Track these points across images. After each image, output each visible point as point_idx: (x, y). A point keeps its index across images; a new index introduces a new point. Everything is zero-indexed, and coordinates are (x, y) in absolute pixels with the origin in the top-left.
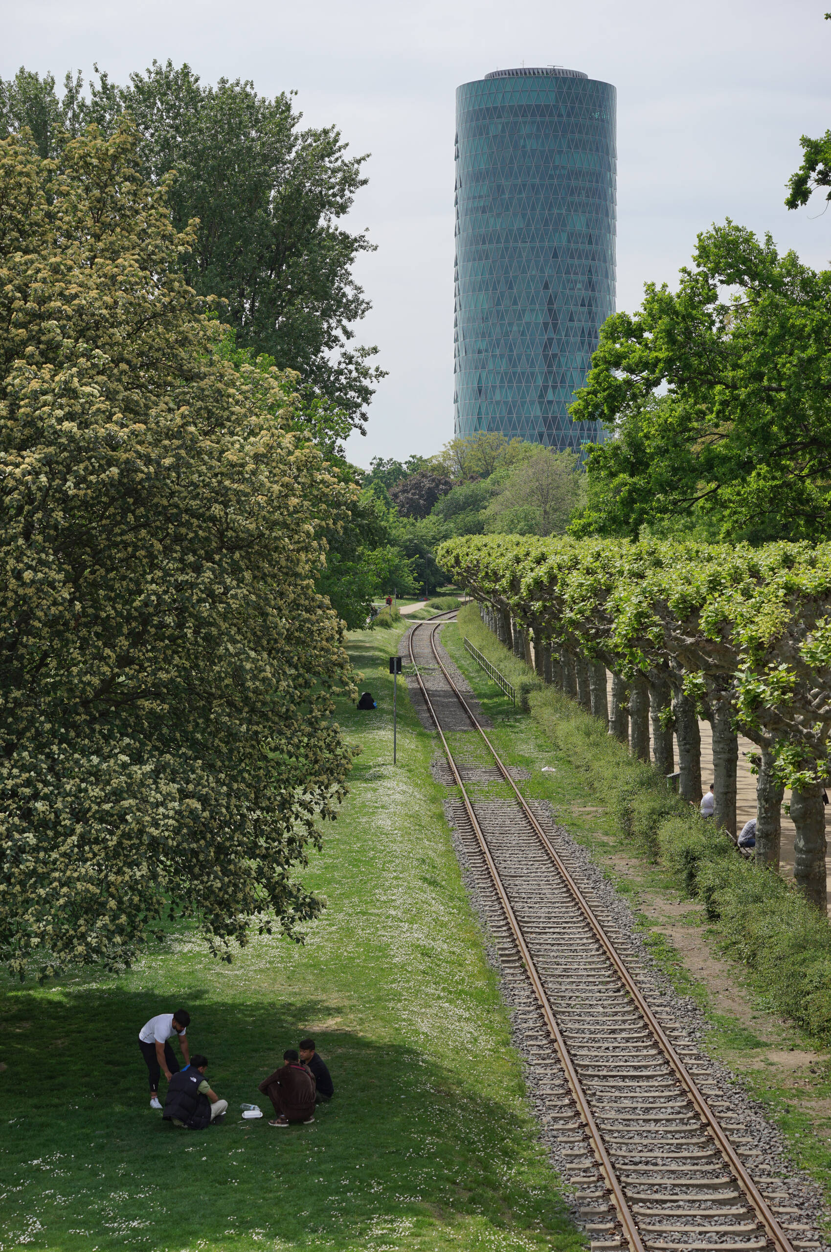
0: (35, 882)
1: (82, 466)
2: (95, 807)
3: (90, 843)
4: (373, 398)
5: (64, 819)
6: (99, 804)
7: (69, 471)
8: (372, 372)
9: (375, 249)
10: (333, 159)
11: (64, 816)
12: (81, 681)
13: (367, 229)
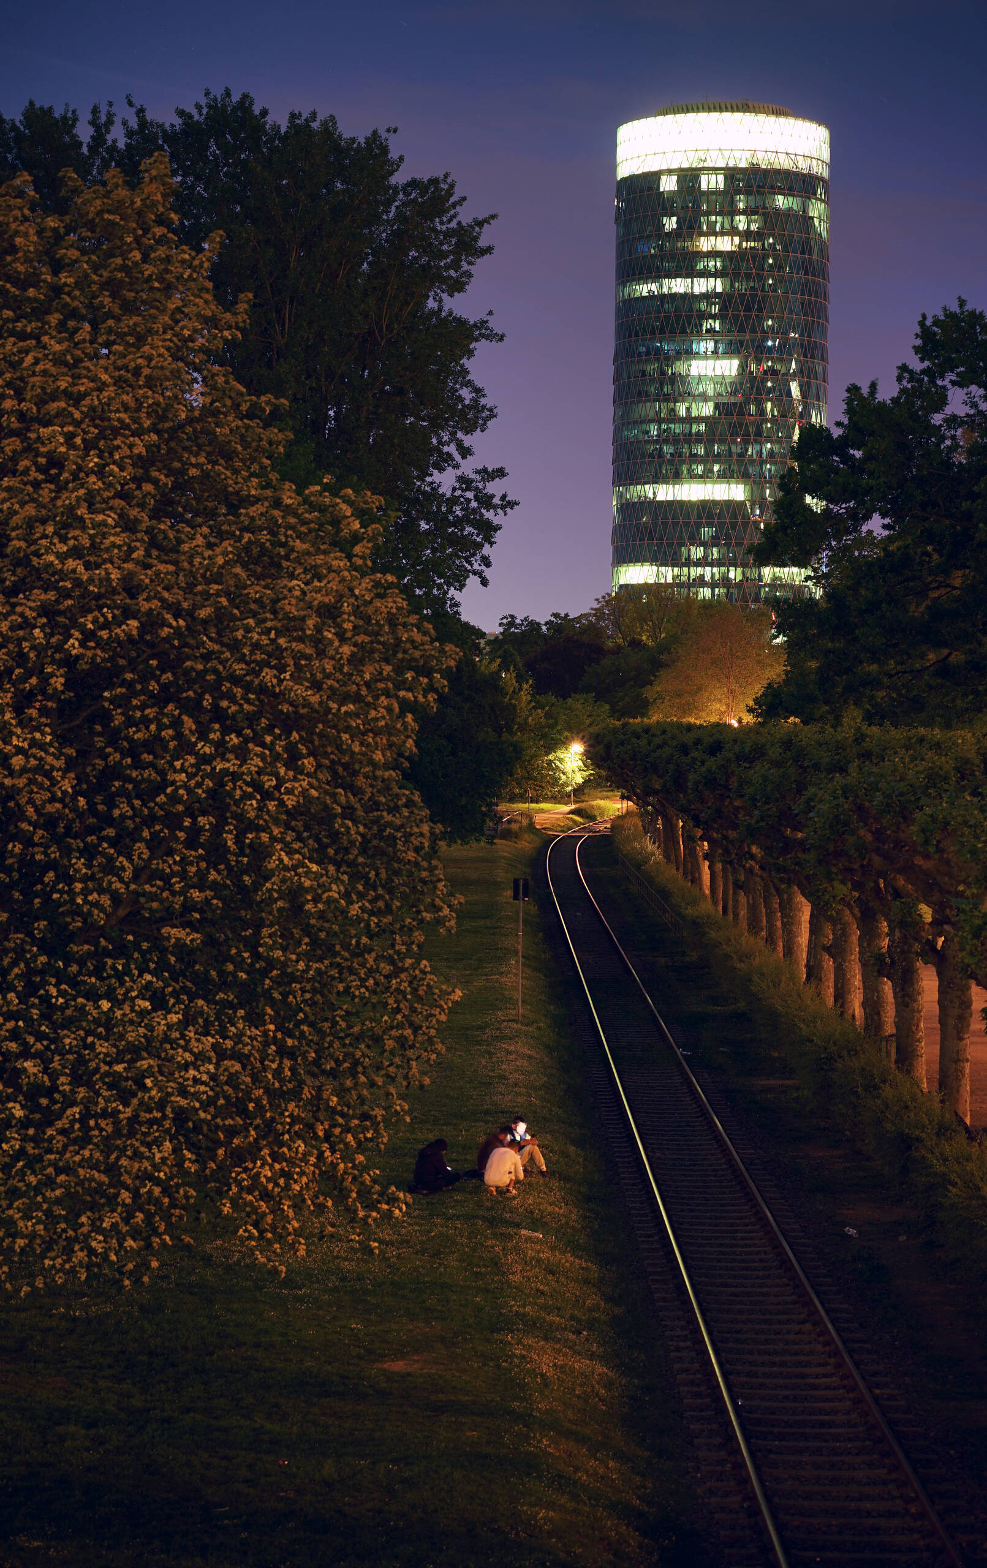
0: (24, 1166)
1: (90, 617)
2: (104, 1068)
3: (96, 1116)
4: (498, 536)
5: (63, 1084)
6: (110, 1064)
7: (74, 624)
8: (496, 501)
9: (501, 338)
10: (445, 219)
11: (63, 1079)
12: (86, 901)
13: (490, 313)
